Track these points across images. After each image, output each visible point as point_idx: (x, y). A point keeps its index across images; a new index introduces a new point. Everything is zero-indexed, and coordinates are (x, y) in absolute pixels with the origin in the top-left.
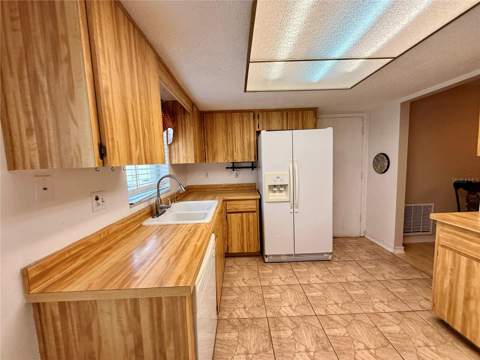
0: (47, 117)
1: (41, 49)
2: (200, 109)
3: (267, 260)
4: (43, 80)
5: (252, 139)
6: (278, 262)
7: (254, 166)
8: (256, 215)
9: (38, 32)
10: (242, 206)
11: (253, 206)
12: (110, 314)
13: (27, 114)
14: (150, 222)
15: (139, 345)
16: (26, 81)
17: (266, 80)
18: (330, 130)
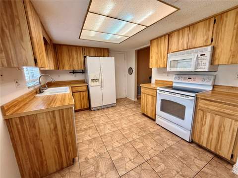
0: (9, 45)
2: (54, 42)
3: (92, 110)
5: (82, 59)
6: (97, 109)
7: (84, 71)
8: (87, 92)
10: (80, 89)
11: (85, 88)
12: (43, 118)
14: (38, 95)
17: (89, 36)
18: (113, 58)
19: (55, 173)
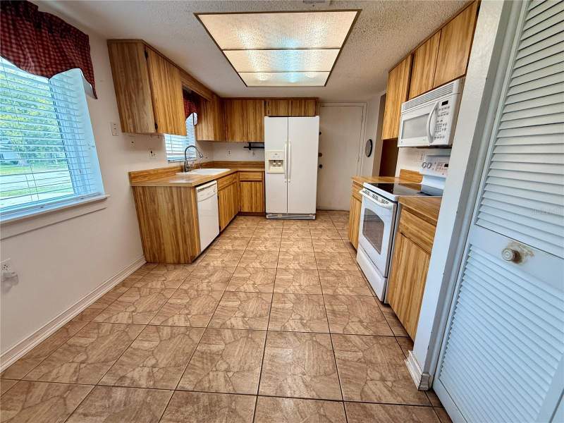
0: (135, 112)
1: (132, 84)
2: (221, 96)
3: (267, 217)
4: (133, 96)
6: (275, 218)
8: (262, 184)
9: (131, 75)
10: (251, 176)
11: (259, 177)
12: (162, 194)
13: (128, 110)
15: (173, 208)
16: (127, 97)
19: (171, 264)
